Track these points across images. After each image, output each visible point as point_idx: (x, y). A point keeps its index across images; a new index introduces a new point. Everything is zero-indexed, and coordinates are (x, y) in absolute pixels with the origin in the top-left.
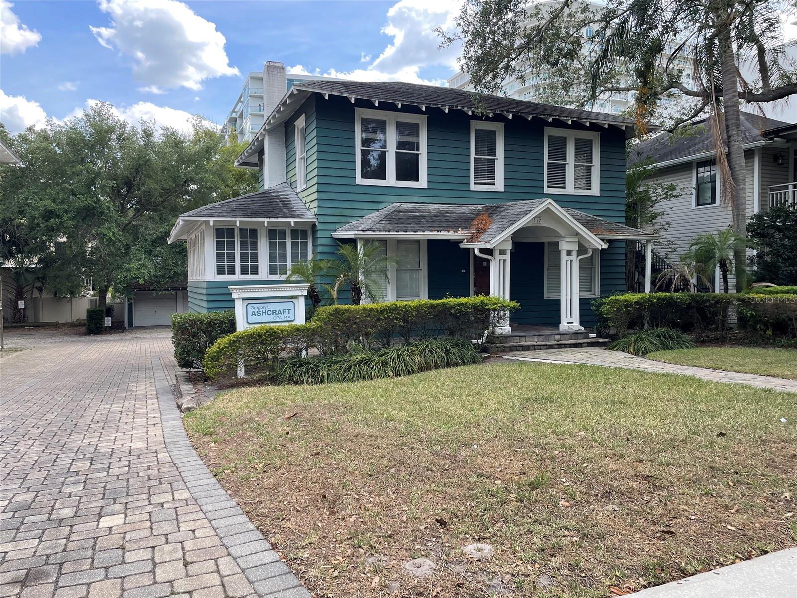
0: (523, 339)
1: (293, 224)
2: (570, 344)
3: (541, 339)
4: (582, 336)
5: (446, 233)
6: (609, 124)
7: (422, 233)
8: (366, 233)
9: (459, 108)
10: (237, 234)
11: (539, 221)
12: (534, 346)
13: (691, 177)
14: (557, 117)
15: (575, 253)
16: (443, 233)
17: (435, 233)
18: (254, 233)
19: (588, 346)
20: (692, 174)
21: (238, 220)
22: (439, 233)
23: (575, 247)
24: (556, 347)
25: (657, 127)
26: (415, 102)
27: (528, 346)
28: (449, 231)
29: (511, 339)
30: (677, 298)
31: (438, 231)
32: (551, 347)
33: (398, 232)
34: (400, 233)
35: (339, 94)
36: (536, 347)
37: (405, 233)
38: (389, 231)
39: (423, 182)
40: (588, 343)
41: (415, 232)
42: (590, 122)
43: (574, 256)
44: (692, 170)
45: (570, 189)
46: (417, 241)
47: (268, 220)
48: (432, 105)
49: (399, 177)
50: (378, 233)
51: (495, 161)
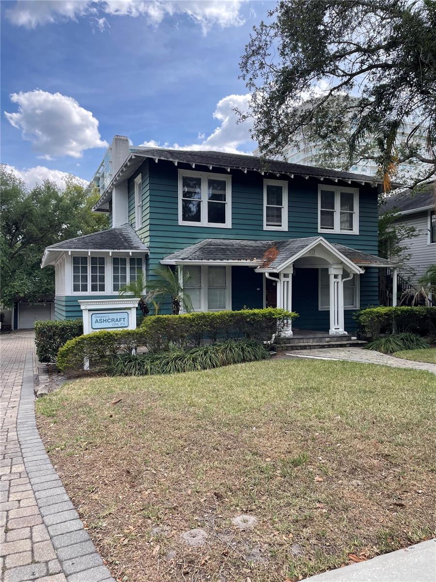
0: (302, 341)
1: (131, 254)
2: (337, 345)
3: (315, 340)
4: (346, 339)
5: (245, 261)
6: (365, 183)
7: (226, 261)
8: (185, 261)
9: (255, 170)
10: (89, 261)
11: (313, 253)
12: (310, 346)
13: (427, 222)
14: (327, 177)
15: (340, 277)
16: (242, 261)
17: (237, 261)
18: (102, 261)
19: (350, 346)
20: (427, 219)
21: (90, 251)
22: (239, 261)
23: (340, 272)
24: (326, 347)
26: (222, 165)
27: (305, 346)
28: (246, 260)
29: (293, 340)
30: (416, 311)
31: (238, 260)
32: (323, 347)
33: (209, 260)
34: (210, 261)
35: (166, 159)
36: (311, 347)
37: (214, 261)
38: (202, 260)
39: (228, 224)
40: (350, 344)
41: (221, 260)
42: (352, 181)
43: (339, 279)
44: (427, 216)
45: (337, 229)
46: (224, 267)
47: (112, 251)
48: (234, 168)
49: (211, 220)
50: (193, 261)
51: (282, 209)
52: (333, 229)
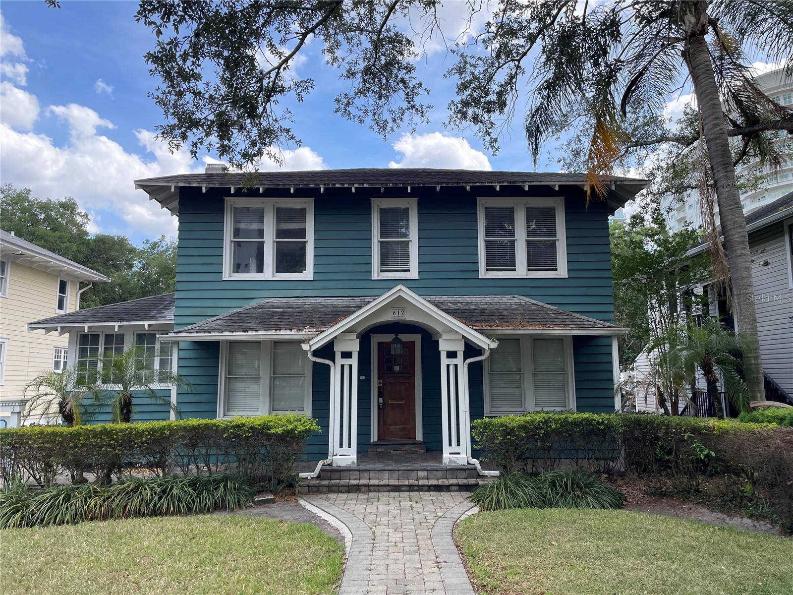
0: (366, 474)
1: (147, 327)
2: (429, 486)
3: (395, 475)
4: (464, 474)
5: (288, 332)
6: (559, 186)
7: (254, 333)
8: (179, 335)
9: (337, 186)
10: (102, 340)
11: (401, 314)
12: (368, 486)
14: (478, 184)
15: (460, 355)
16: (283, 332)
17: (273, 332)
18: (120, 338)
19: (459, 491)
21: (87, 325)
22: (278, 332)
23: (460, 348)
24: (404, 488)
25: (644, 183)
26: (279, 185)
27: (358, 486)
28: (291, 330)
29: (346, 473)
31: (276, 330)
33: (222, 332)
34: (224, 334)
35: (187, 185)
36: (371, 488)
37: (231, 334)
38: (210, 332)
39: (308, 274)
40: (458, 485)
41: (245, 332)
42: (529, 186)
43: (459, 360)
45: (521, 270)
47: (119, 323)
48: (301, 186)
50: (195, 334)
51: (410, 243)
52: (515, 270)
